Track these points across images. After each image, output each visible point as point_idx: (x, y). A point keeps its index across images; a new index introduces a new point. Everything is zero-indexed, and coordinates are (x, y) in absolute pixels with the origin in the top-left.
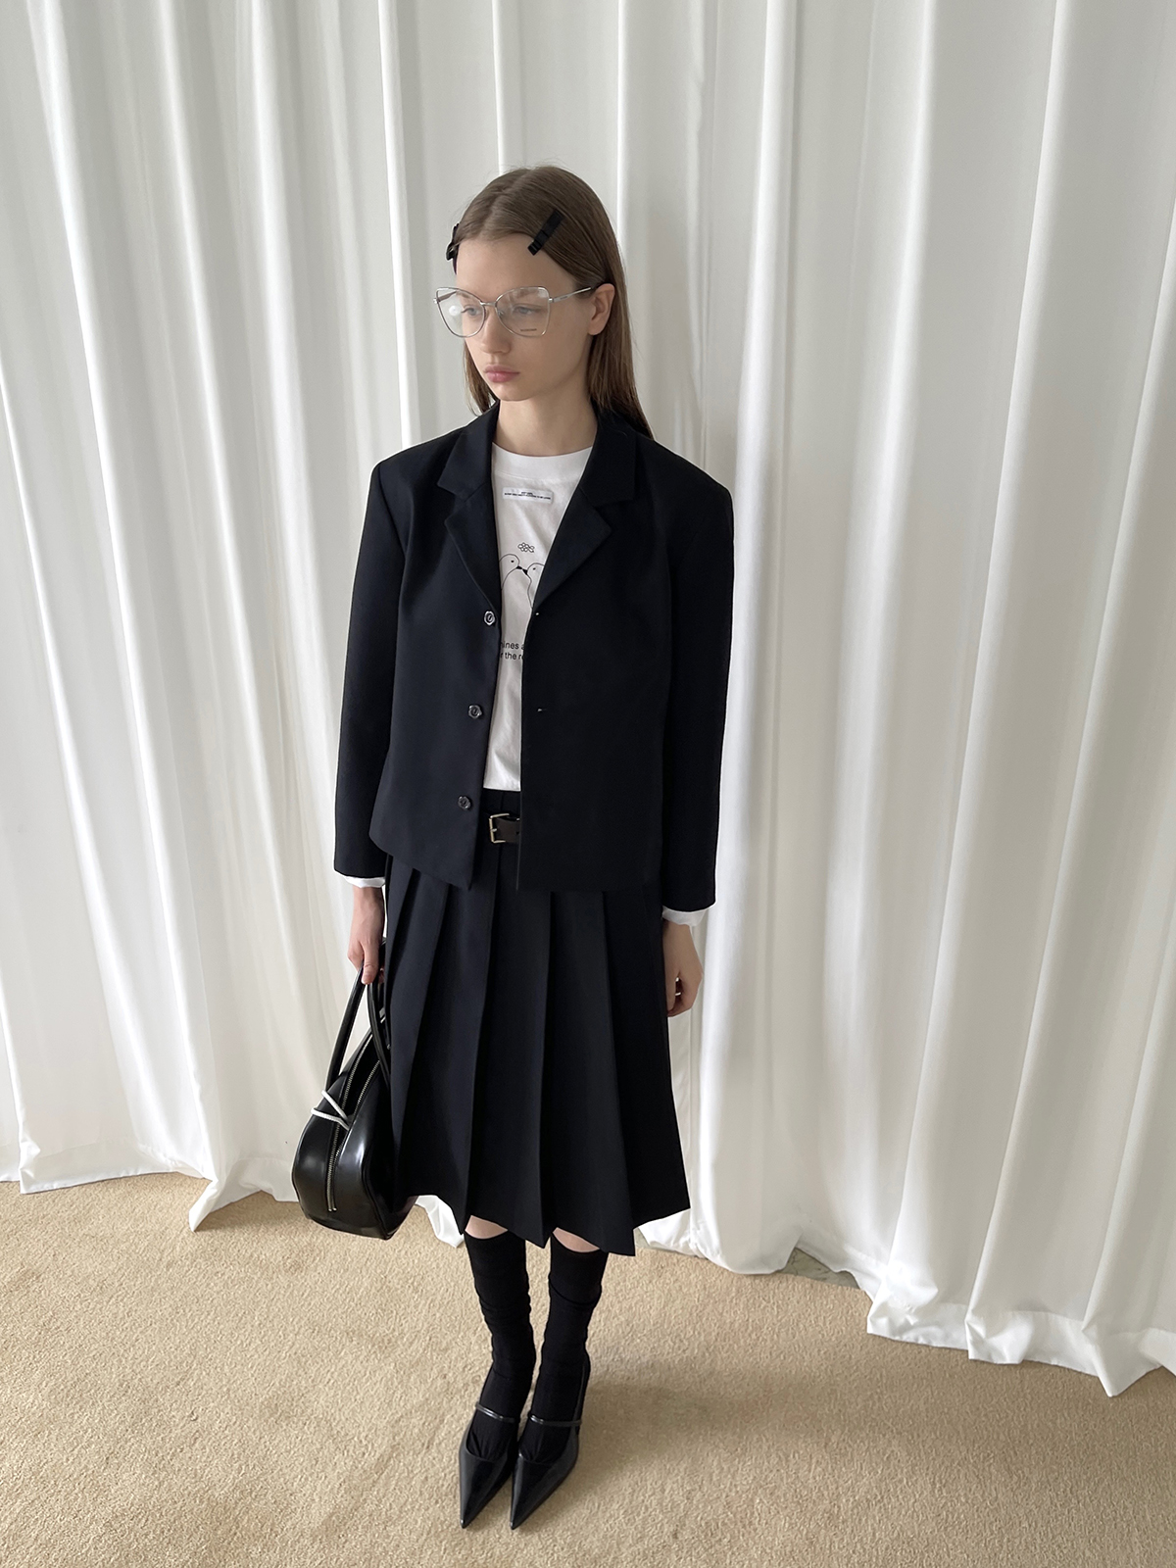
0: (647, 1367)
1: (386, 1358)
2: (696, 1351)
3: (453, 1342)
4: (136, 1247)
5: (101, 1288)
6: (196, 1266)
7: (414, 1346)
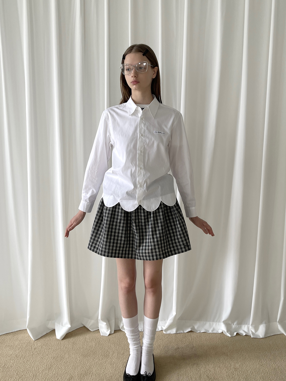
0: (177, 348)
1: (107, 358)
2: (188, 343)
3: (124, 352)
4: (23, 347)
5: (17, 356)
6: (43, 348)
7: (114, 355)
